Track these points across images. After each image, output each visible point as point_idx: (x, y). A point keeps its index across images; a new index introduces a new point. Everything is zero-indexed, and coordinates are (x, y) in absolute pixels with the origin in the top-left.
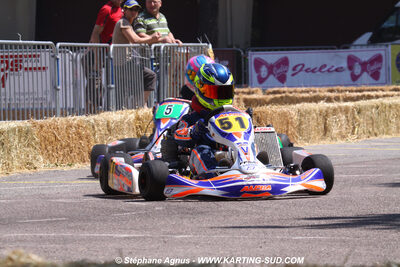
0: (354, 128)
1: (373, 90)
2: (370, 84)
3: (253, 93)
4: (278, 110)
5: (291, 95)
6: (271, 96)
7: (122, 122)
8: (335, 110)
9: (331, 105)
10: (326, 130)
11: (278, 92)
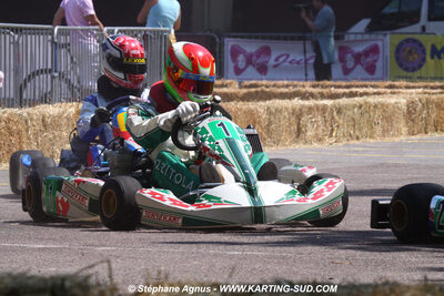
0: (332, 130)
1: (362, 86)
2: (363, 79)
3: (226, 86)
4: (244, 107)
5: (268, 90)
6: (245, 91)
7: (60, 116)
8: (310, 108)
9: (306, 103)
10: (299, 131)
11: (255, 86)
